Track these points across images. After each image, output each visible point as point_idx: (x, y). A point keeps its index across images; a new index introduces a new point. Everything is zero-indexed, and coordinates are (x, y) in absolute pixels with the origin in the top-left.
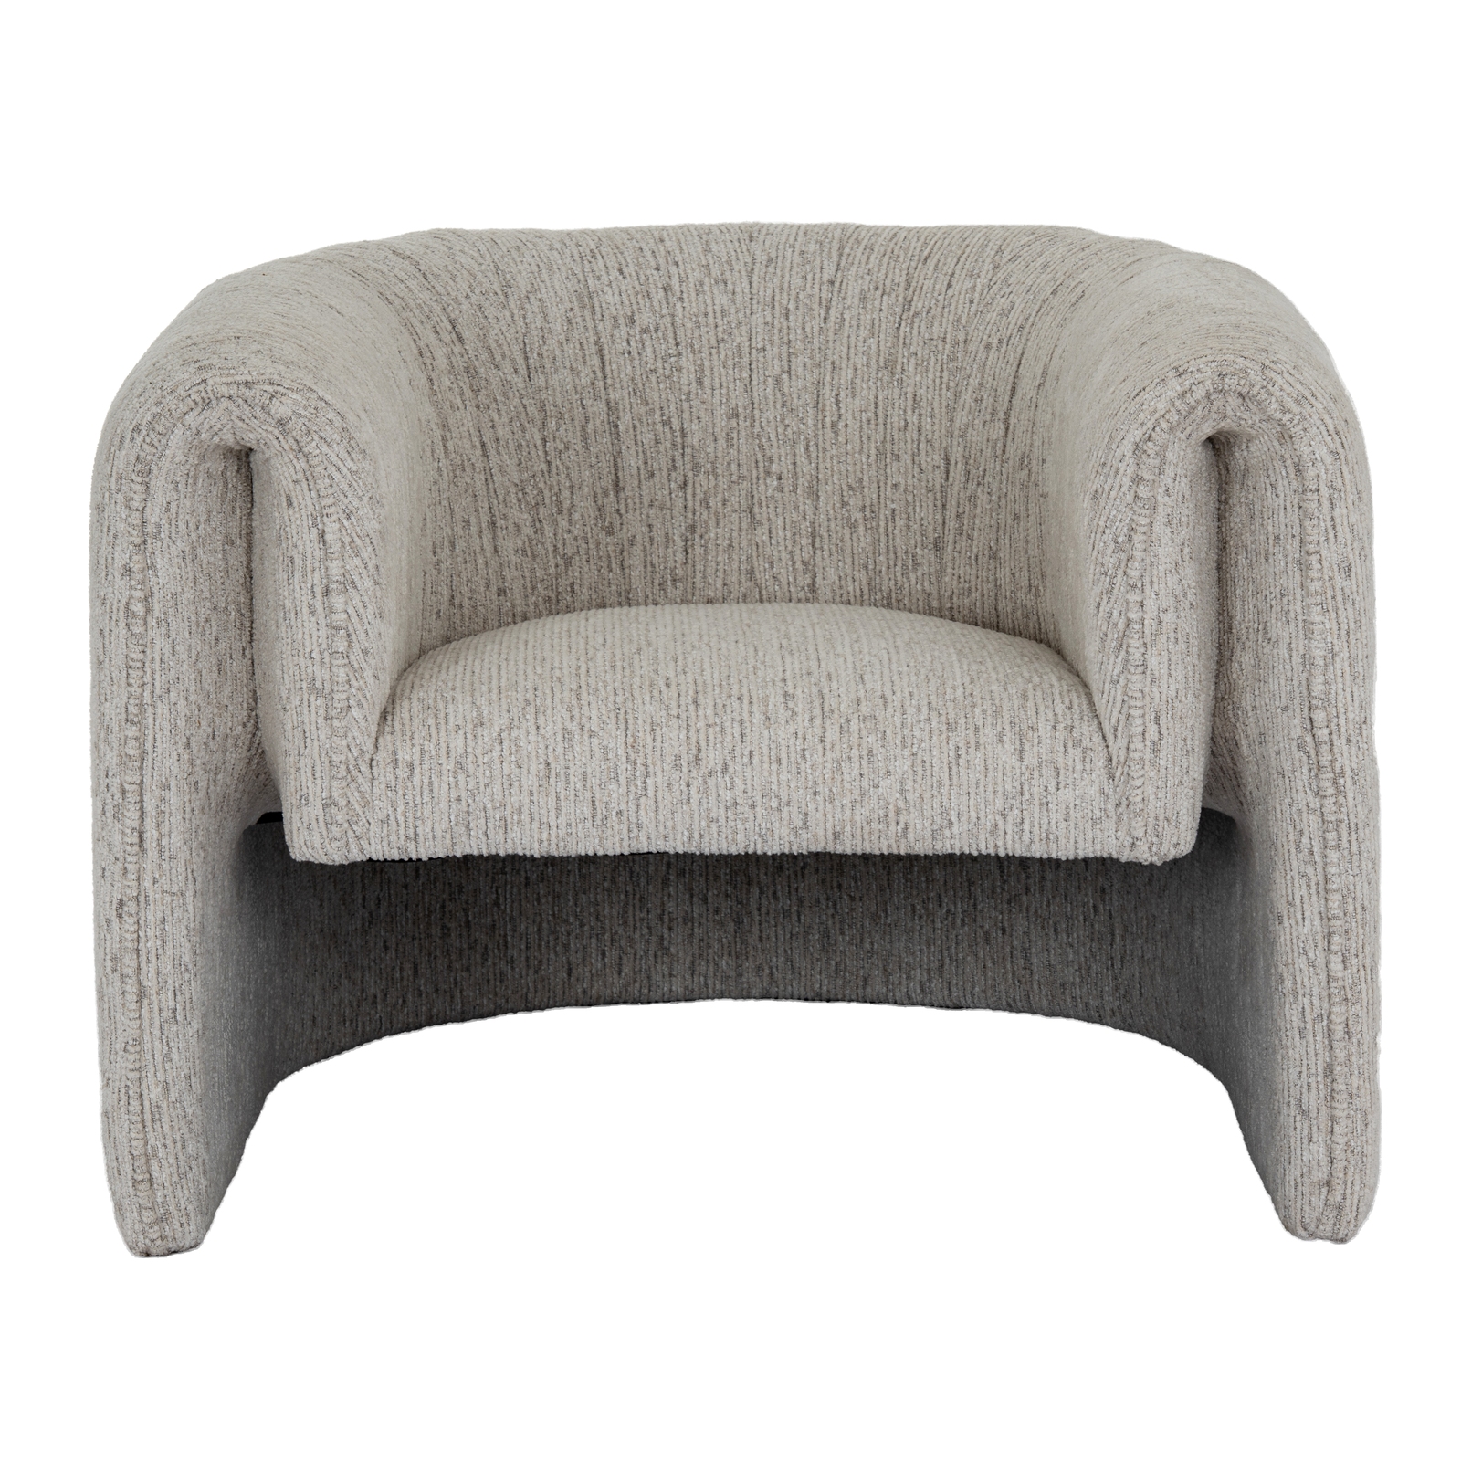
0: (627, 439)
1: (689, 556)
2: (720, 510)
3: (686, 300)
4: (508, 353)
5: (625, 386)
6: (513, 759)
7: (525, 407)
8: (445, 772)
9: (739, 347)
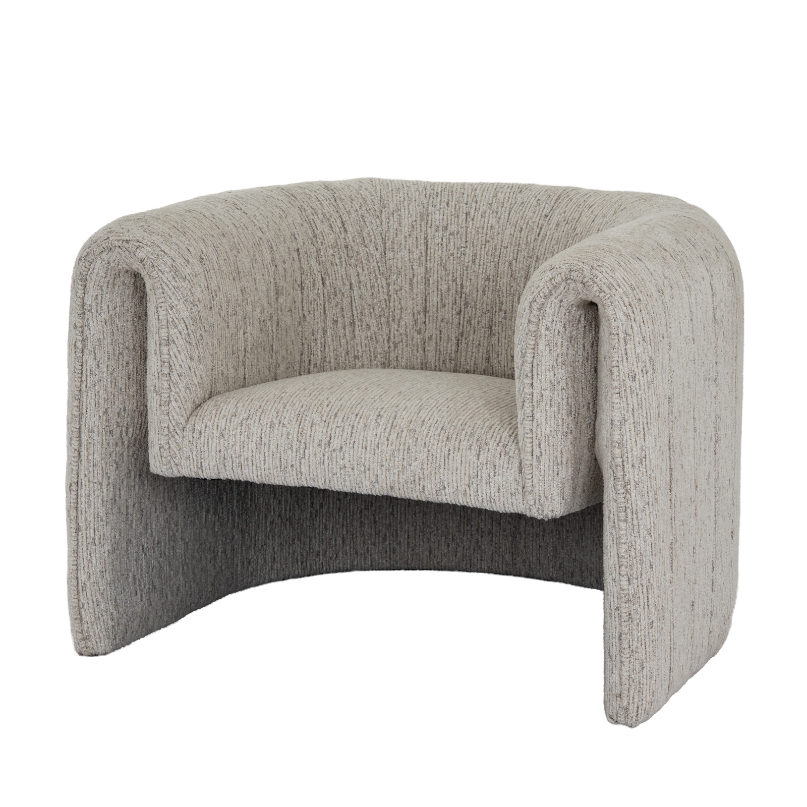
0: (433, 287)
1: (459, 348)
2: (476, 326)
3: (475, 220)
4: (373, 240)
5: (436, 260)
6: (246, 434)
7: (379, 267)
8: (215, 437)
9: (496, 245)
